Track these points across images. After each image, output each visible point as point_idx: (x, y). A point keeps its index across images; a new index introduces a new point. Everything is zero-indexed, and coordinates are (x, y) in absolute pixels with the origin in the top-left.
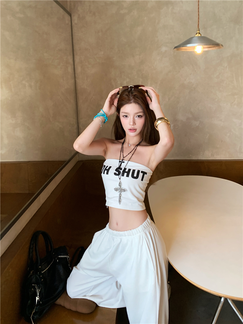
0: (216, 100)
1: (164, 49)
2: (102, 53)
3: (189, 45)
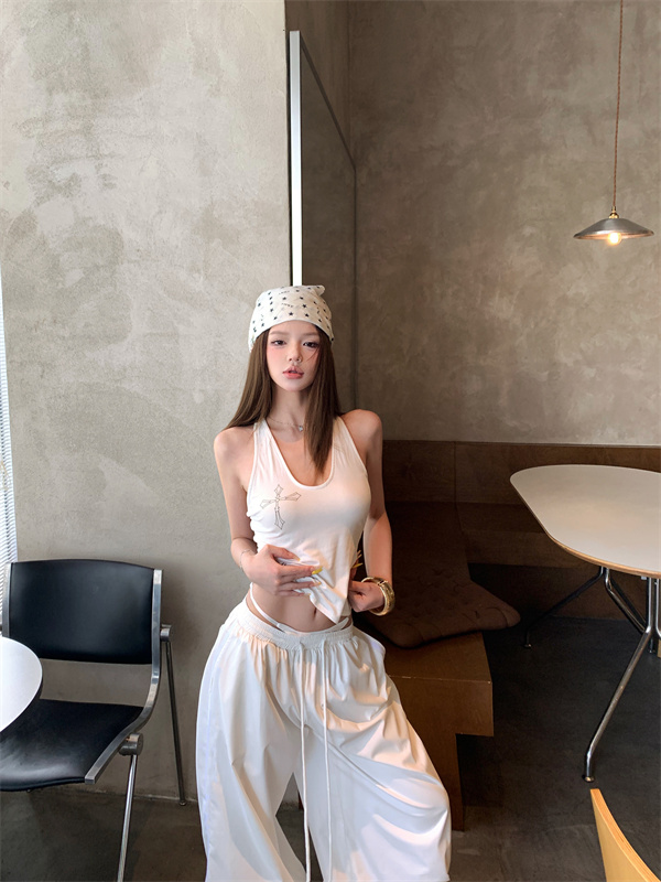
0: (630, 328)
1: (528, 231)
2: (410, 237)
3: (599, 233)
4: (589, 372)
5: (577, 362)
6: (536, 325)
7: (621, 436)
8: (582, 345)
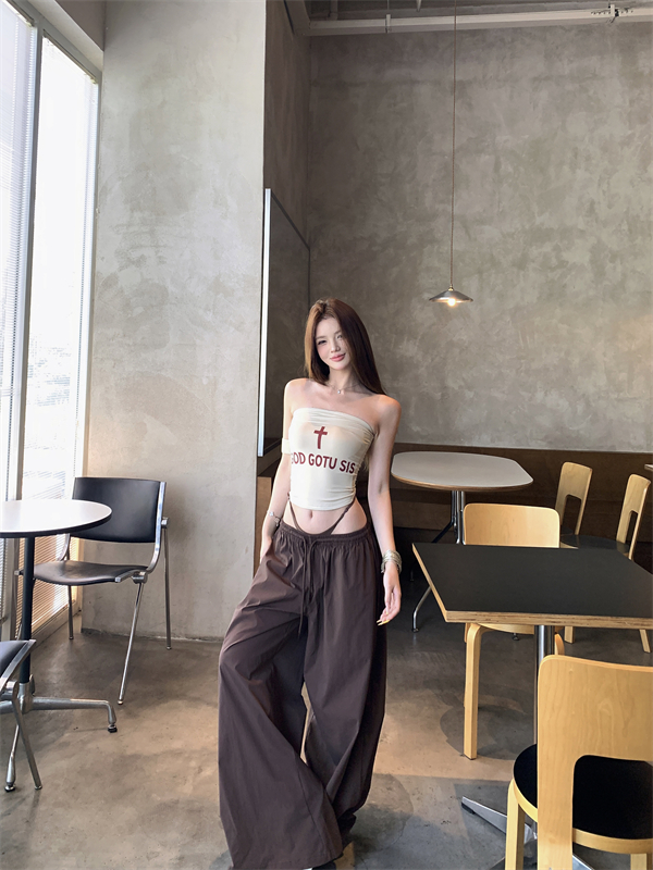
3: (442, 299)
4: (469, 394)
5: (460, 387)
6: (432, 360)
7: (492, 441)
8: (464, 375)
